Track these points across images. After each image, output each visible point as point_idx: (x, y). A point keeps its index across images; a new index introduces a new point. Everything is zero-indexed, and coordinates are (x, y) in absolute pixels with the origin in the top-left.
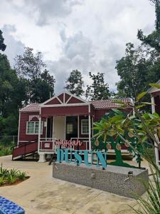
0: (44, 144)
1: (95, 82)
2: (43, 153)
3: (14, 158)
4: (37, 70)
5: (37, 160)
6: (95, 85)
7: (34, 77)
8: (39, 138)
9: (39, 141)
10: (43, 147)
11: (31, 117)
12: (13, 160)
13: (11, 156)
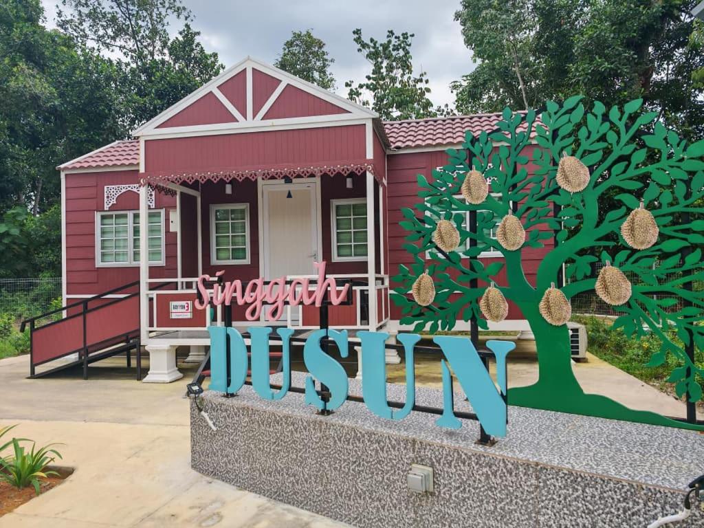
0: (164, 302)
1: (377, 70)
2: (166, 344)
3: (39, 369)
4: (154, 32)
5: (140, 373)
6: (376, 82)
7: (141, 56)
8: (144, 279)
9: (144, 291)
10: (164, 319)
11: (112, 193)
12: (33, 376)
13: (27, 358)
